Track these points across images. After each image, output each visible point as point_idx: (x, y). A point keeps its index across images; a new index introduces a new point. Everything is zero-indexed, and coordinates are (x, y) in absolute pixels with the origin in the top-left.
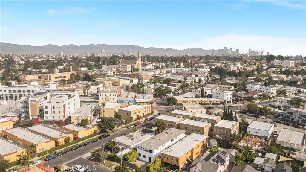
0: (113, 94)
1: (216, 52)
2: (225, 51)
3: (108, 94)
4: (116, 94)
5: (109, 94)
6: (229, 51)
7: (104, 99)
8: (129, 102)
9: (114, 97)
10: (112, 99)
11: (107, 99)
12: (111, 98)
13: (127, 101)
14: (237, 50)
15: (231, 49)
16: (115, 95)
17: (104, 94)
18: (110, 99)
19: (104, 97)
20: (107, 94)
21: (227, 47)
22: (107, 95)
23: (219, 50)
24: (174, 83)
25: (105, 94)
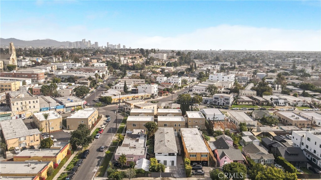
0: (34, 100)
1: (74, 44)
2: (84, 43)
3: (26, 102)
4: (37, 100)
5: (28, 102)
6: (88, 44)
7: (20, 109)
8: (56, 109)
9: (34, 104)
10: (32, 107)
11: (24, 109)
12: (30, 107)
13: (54, 108)
14: (96, 43)
15: (90, 41)
16: (35, 102)
17: (19, 102)
18: (28, 107)
19: (19, 106)
20: (24, 102)
21: (85, 39)
22: (24, 104)
23: (77, 42)
24: (83, 80)
25: (21, 101)
